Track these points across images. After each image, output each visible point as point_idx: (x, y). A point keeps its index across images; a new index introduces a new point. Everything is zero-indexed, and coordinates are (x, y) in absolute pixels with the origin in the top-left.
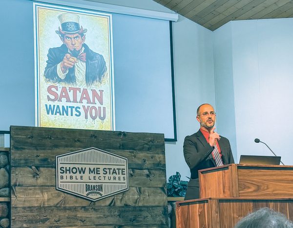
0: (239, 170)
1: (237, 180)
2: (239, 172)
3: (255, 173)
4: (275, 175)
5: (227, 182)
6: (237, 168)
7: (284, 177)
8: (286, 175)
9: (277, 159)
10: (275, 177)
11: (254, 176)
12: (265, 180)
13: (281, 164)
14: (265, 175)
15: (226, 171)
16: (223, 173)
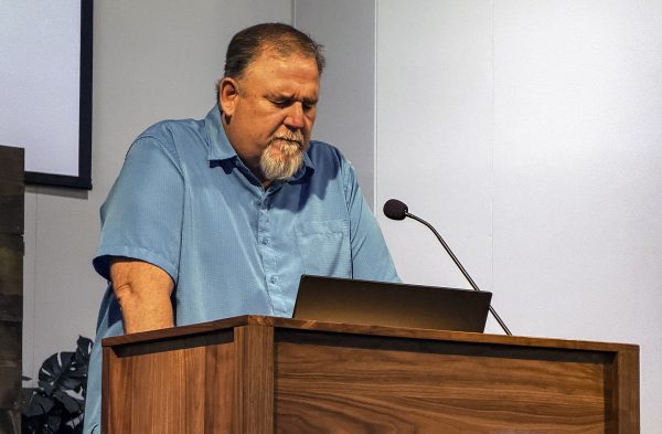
0: (283, 346)
1: (269, 395)
2: (280, 358)
3: (362, 366)
4: (454, 379)
5: (223, 400)
6: (271, 338)
7: (500, 391)
8: (507, 381)
9: (476, 304)
10: (454, 391)
11: (354, 380)
12: (403, 402)
13: (492, 328)
14: (405, 378)
15: (224, 348)
16: (211, 358)
